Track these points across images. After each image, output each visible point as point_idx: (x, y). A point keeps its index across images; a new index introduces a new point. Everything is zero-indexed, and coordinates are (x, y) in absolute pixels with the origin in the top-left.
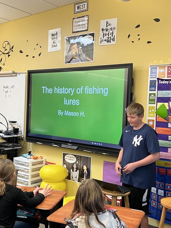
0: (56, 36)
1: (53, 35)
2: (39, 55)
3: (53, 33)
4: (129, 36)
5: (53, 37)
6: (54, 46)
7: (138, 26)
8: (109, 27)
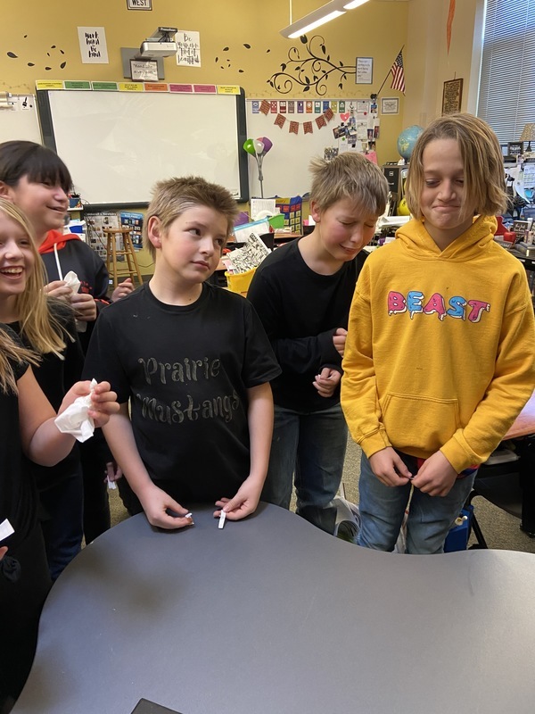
0: (95, 39)
1: (87, 35)
2: (63, 66)
3: (89, 33)
4: (217, 59)
5: (89, 39)
6: (94, 55)
7: (227, 49)
8: (188, 42)
